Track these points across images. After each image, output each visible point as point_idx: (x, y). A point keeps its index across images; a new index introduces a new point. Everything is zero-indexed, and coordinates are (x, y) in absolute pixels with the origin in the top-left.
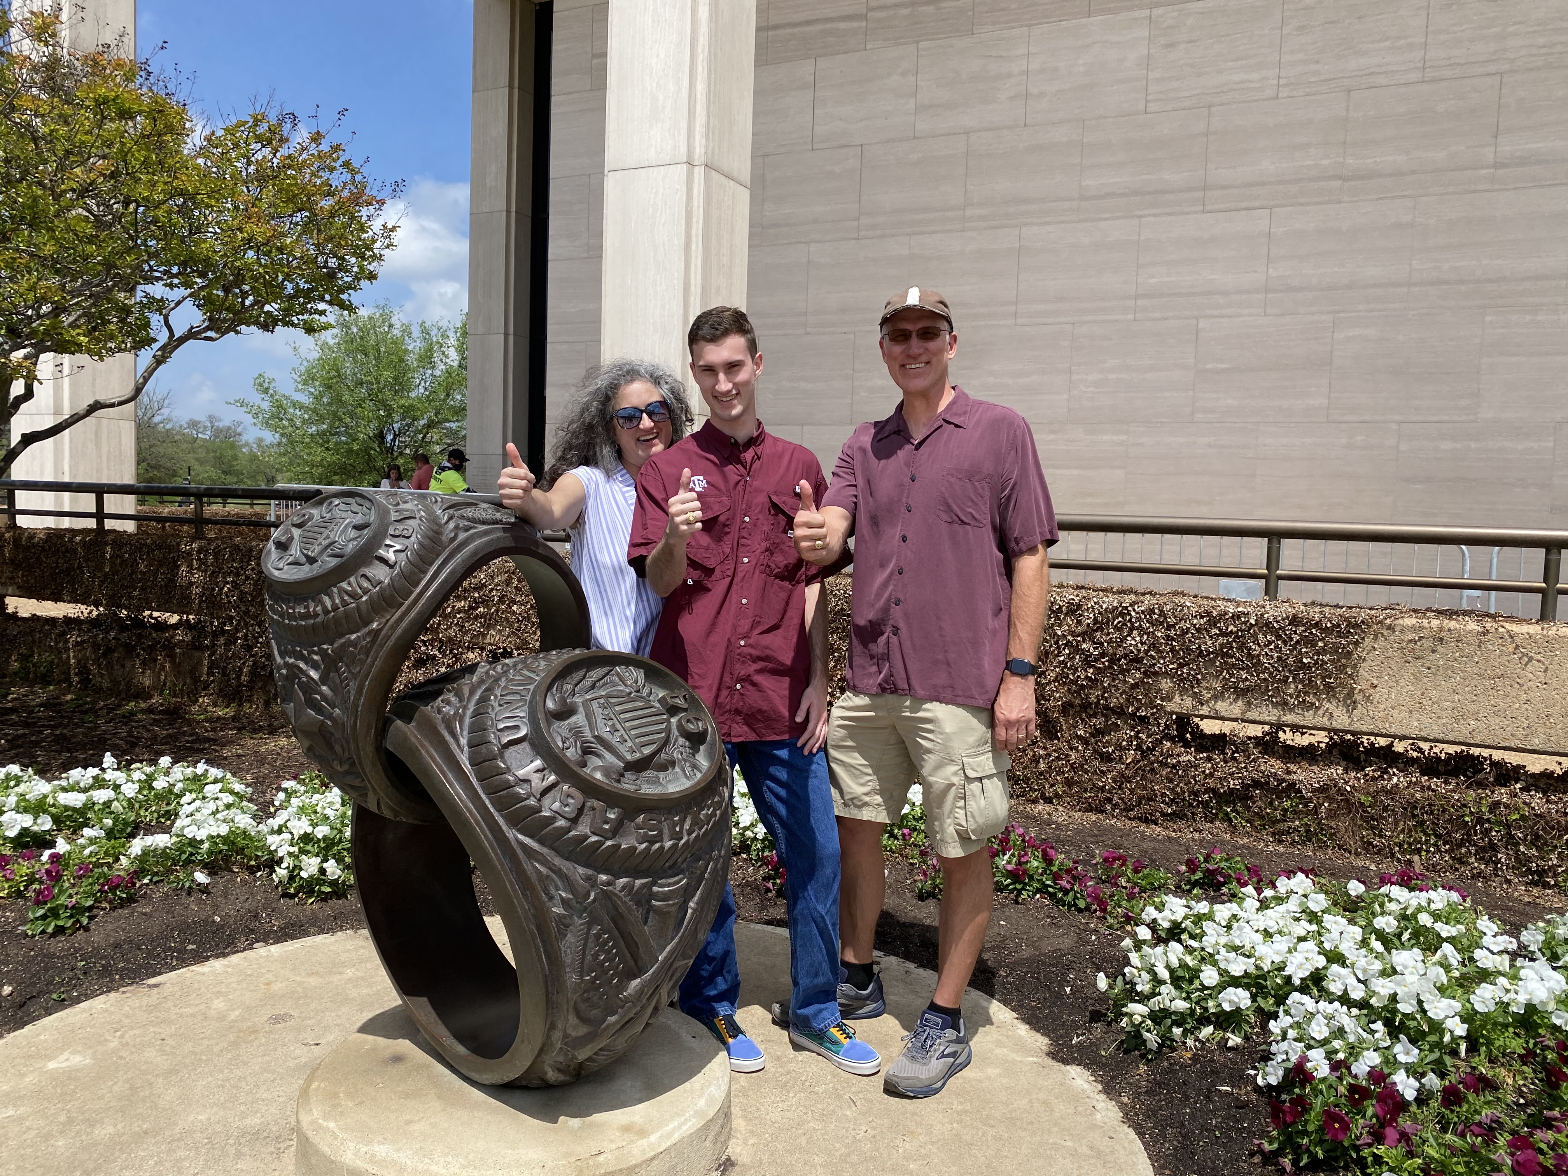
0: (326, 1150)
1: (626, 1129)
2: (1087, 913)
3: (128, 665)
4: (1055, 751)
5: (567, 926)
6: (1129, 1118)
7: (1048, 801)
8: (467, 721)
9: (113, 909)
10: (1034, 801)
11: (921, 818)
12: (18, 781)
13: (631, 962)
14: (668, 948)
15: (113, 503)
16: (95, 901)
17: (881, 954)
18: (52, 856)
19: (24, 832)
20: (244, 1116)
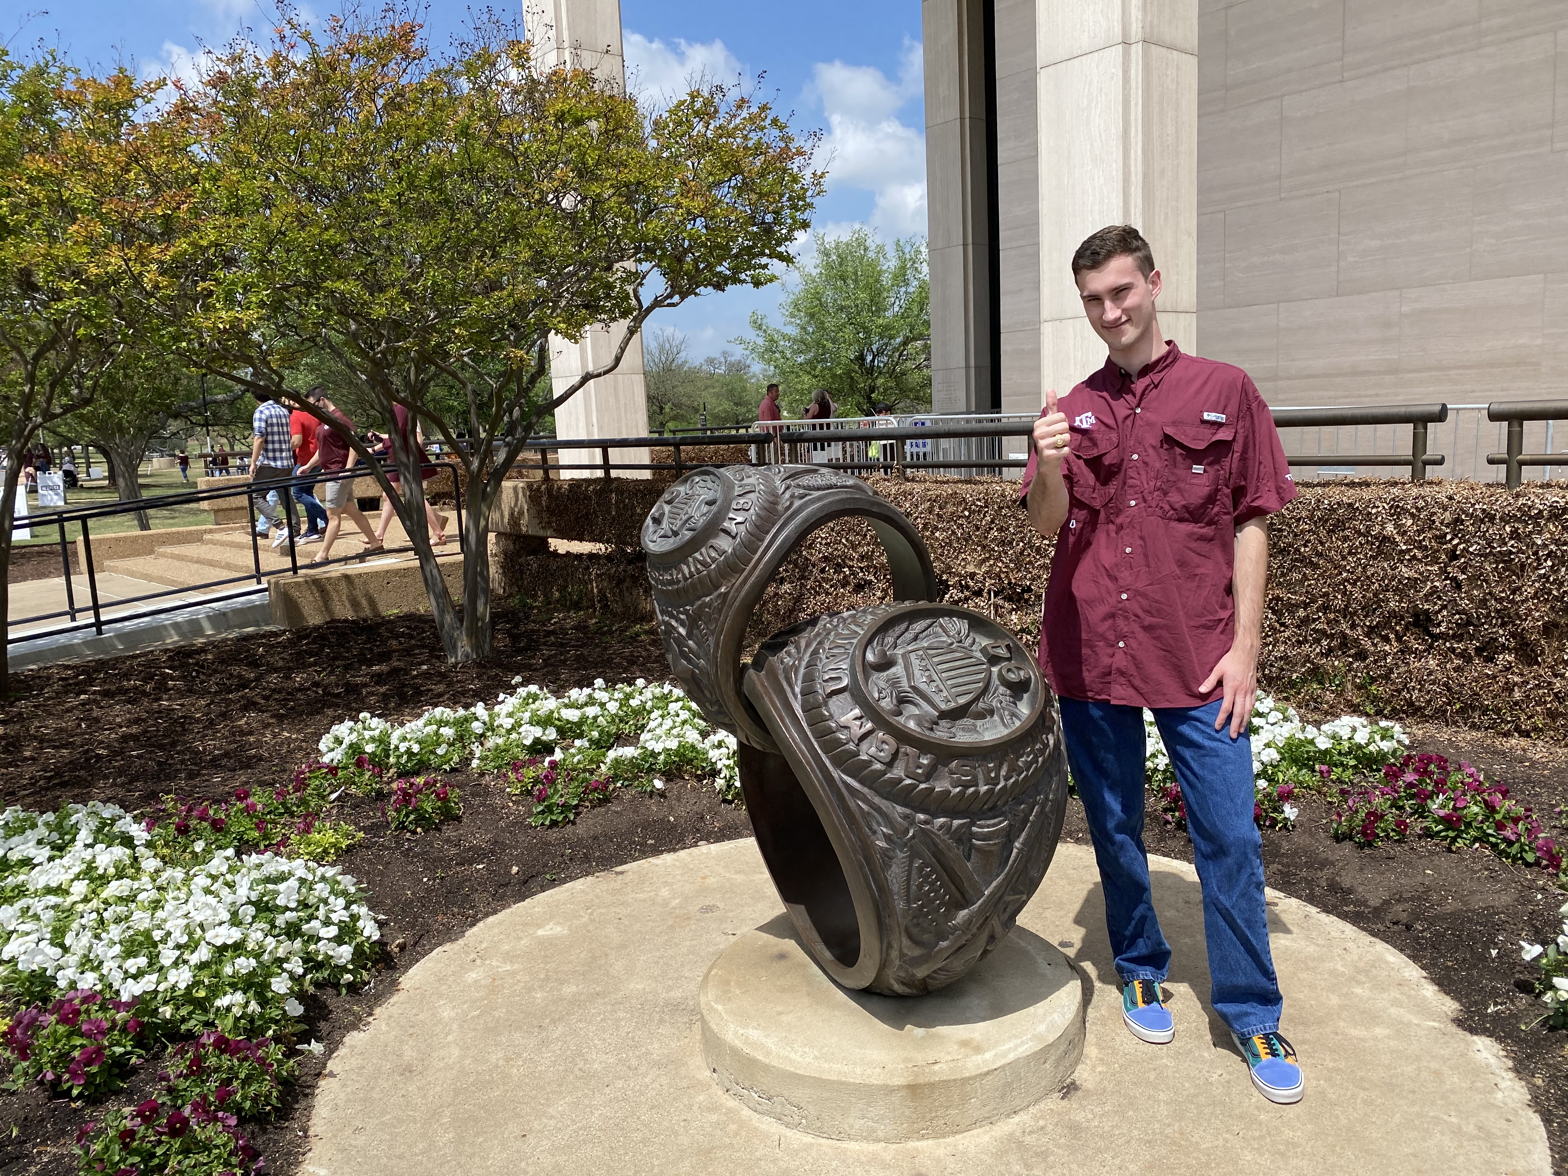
0: (714, 1026)
1: (964, 1044)
2: (1536, 869)
3: (635, 593)
4: (1534, 678)
5: (891, 858)
6: (1537, 1103)
7: (1526, 734)
8: (802, 671)
9: (593, 807)
10: (1507, 735)
11: (1350, 753)
12: (535, 697)
13: (958, 895)
14: (994, 884)
15: (616, 455)
16: (581, 800)
17: (1282, 895)
18: (551, 762)
19: (537, 741)
20: (670, 989)
